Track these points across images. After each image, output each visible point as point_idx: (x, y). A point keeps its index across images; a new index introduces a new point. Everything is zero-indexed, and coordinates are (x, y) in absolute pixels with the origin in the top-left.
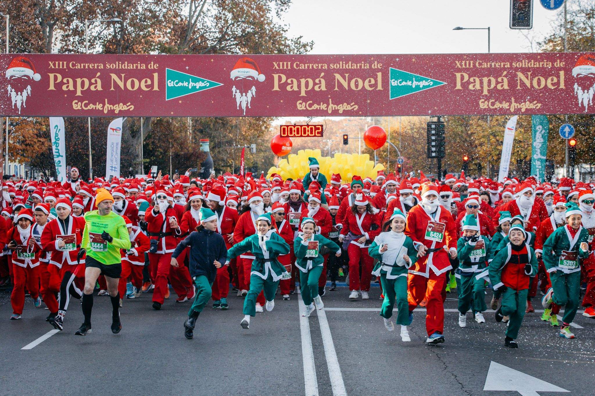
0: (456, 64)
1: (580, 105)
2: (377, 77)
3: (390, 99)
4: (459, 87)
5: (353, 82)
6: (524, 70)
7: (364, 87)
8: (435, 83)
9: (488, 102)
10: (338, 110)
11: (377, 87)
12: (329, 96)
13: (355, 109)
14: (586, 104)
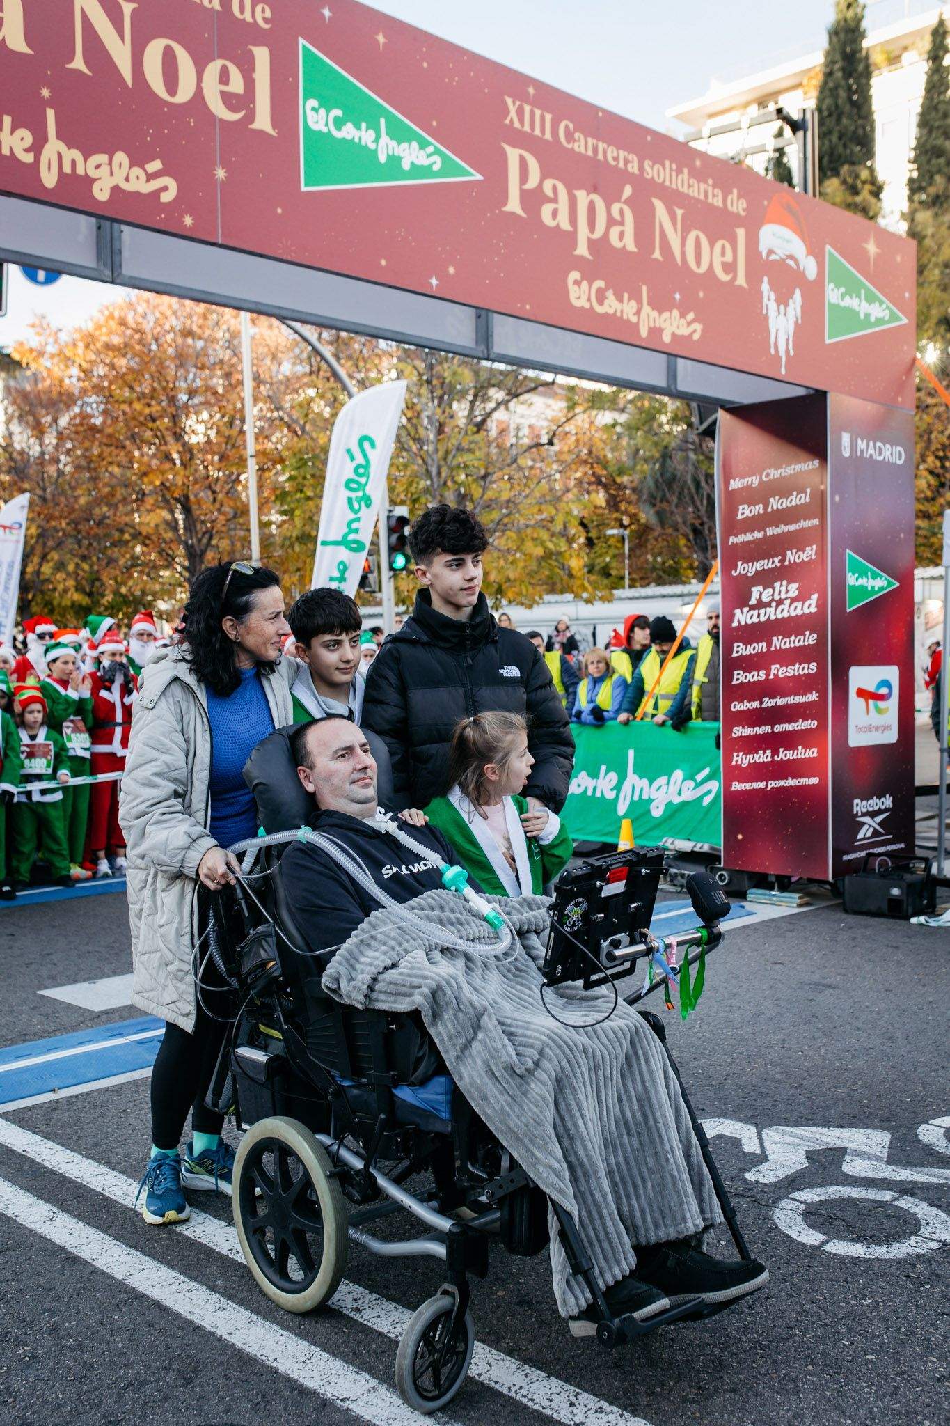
0: (507, 112)
1: (772, 351)
2: (252, 69)
3: (304, 189)
4: (514, 205)
5: (154, 51)
6: (673, 198)
7: (199, 90)
8: (448, 168)
9: (590, 285)
10: (88, 181)
11: (251, 117)
12: (46, 93)
13: (166, 197)
14: (782, 353)
